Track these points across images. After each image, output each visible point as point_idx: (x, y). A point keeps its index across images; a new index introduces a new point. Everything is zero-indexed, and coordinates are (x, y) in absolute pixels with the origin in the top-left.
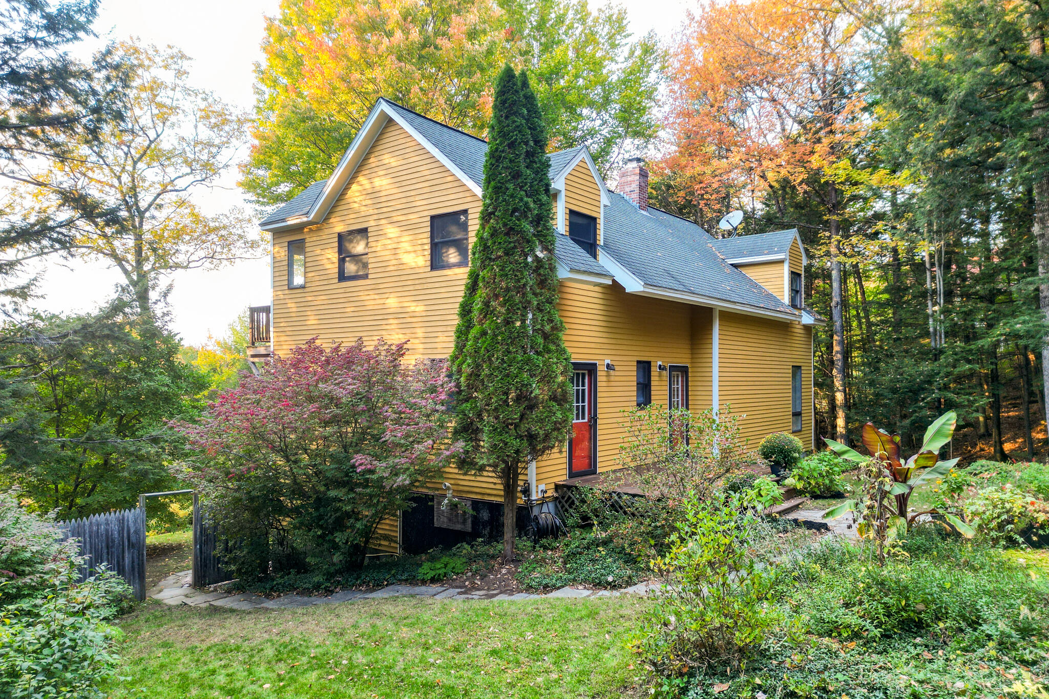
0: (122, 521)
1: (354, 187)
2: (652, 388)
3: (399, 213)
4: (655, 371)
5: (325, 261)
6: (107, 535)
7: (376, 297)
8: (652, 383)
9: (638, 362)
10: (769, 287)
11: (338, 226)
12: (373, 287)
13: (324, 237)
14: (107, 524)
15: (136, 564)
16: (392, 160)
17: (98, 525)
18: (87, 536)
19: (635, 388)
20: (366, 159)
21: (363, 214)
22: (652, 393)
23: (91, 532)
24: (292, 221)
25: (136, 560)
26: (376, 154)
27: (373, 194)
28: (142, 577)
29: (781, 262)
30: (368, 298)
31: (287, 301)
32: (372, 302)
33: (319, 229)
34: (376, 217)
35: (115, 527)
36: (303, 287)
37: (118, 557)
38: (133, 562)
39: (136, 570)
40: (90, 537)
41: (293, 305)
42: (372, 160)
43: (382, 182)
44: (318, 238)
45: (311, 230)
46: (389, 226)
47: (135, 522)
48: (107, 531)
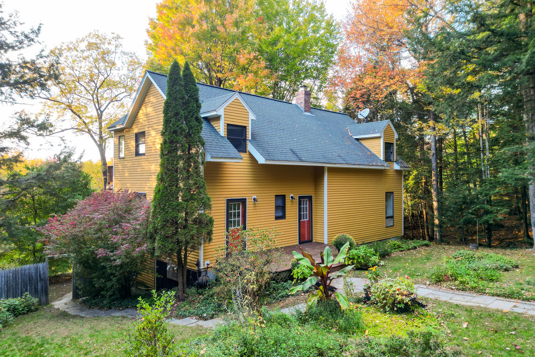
0: (37, 269)
1: (141, 111)
2: (286, 208)
3: (156, 125)
4: (288, 200)
5: (131, 147)
6: (29, 275)
7: (148, 164)
8: (286, 206)
9: (276, 196)
10: (374, 151)
11: (136, 130)
12: (147, 159)
13: (131, 135)
14: (29, 270)
15: (44, 288)
16: (154, 99)
17: (25, 270)
18: (20, 275)
19: (274, 209)
20: (145, 98)
21: (144, 124)
22: (286, 211)
23: (21, 273)
24: (118, 127)
25: (44, 286)
26: (148, 96)
27: (147, 115)
28: (47, 294)
29: (379, 138)
30: (145, 165)
31: (119, 164)
32: (146, 167)
33: (129, 131)
34: (148, 126)
35: (33, 271)
36: (124, 158)
37: (35, 285)
38: (42, 287)
39: (44, 291)
40: (21, 275)
41: (119, 166)
42: (146, 99)
43: (149, 110)
44: (129, 135)
45: (126, 131)
46: (152, 131)
47: (43, 269)
48: (29, 273)
